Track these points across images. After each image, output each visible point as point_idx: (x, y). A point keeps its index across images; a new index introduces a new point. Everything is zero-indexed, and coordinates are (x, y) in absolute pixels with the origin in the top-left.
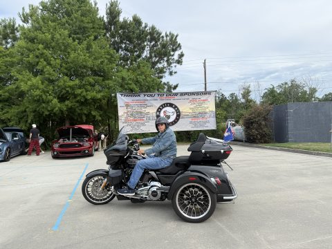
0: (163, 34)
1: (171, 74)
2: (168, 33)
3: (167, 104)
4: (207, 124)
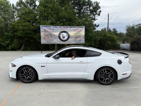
3: (63, 31)
4: (81, 41)
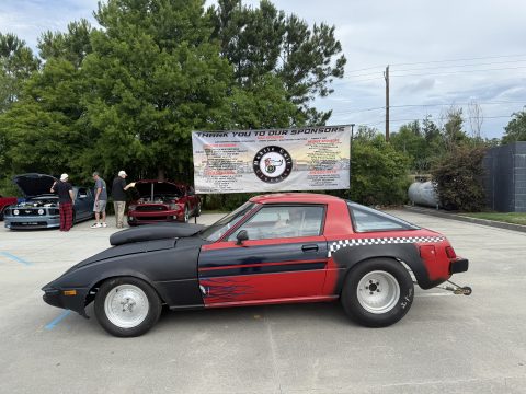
0: (310, 28)
1: (323, 93)
2: (319, 26)
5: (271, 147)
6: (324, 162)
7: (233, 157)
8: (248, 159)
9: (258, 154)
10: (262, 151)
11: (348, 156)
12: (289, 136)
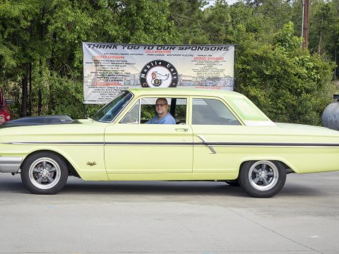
5: (158, 62)
6: (209, 79)
7: (120, 69)
8: (135, 71)
9: (145, 67)
10: (149, 64)
11: (232, 75)
12: (176, 51)
